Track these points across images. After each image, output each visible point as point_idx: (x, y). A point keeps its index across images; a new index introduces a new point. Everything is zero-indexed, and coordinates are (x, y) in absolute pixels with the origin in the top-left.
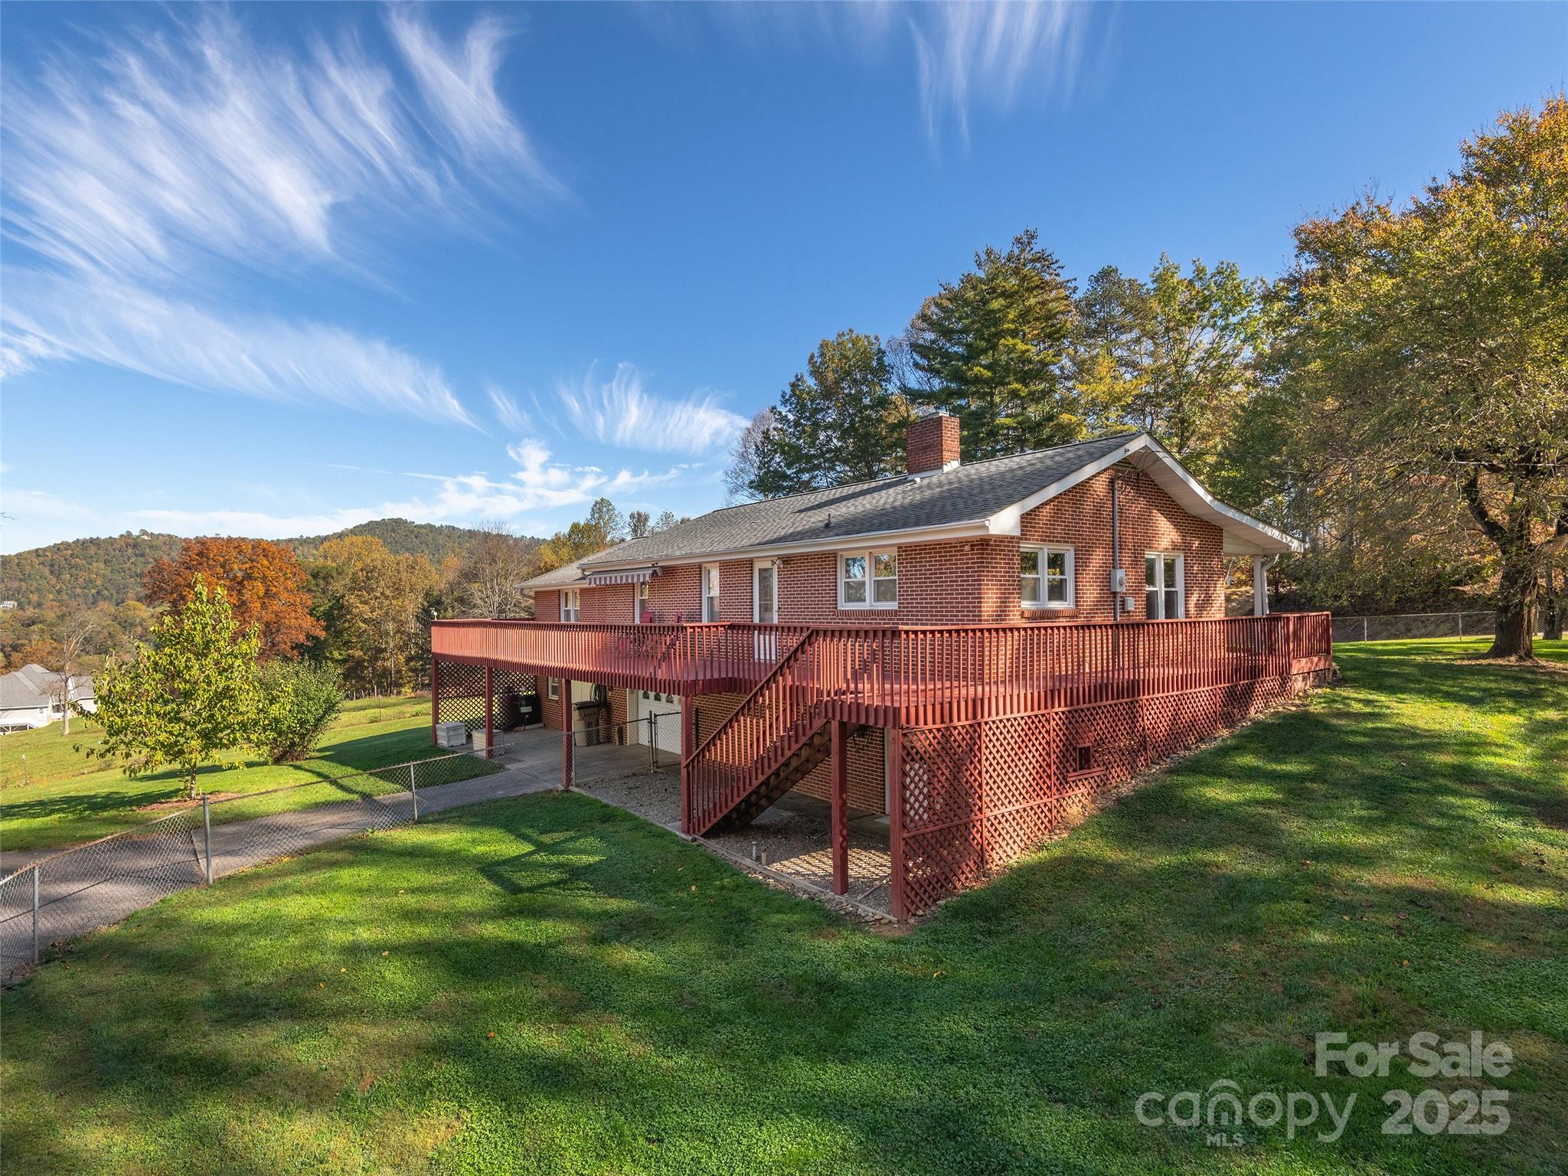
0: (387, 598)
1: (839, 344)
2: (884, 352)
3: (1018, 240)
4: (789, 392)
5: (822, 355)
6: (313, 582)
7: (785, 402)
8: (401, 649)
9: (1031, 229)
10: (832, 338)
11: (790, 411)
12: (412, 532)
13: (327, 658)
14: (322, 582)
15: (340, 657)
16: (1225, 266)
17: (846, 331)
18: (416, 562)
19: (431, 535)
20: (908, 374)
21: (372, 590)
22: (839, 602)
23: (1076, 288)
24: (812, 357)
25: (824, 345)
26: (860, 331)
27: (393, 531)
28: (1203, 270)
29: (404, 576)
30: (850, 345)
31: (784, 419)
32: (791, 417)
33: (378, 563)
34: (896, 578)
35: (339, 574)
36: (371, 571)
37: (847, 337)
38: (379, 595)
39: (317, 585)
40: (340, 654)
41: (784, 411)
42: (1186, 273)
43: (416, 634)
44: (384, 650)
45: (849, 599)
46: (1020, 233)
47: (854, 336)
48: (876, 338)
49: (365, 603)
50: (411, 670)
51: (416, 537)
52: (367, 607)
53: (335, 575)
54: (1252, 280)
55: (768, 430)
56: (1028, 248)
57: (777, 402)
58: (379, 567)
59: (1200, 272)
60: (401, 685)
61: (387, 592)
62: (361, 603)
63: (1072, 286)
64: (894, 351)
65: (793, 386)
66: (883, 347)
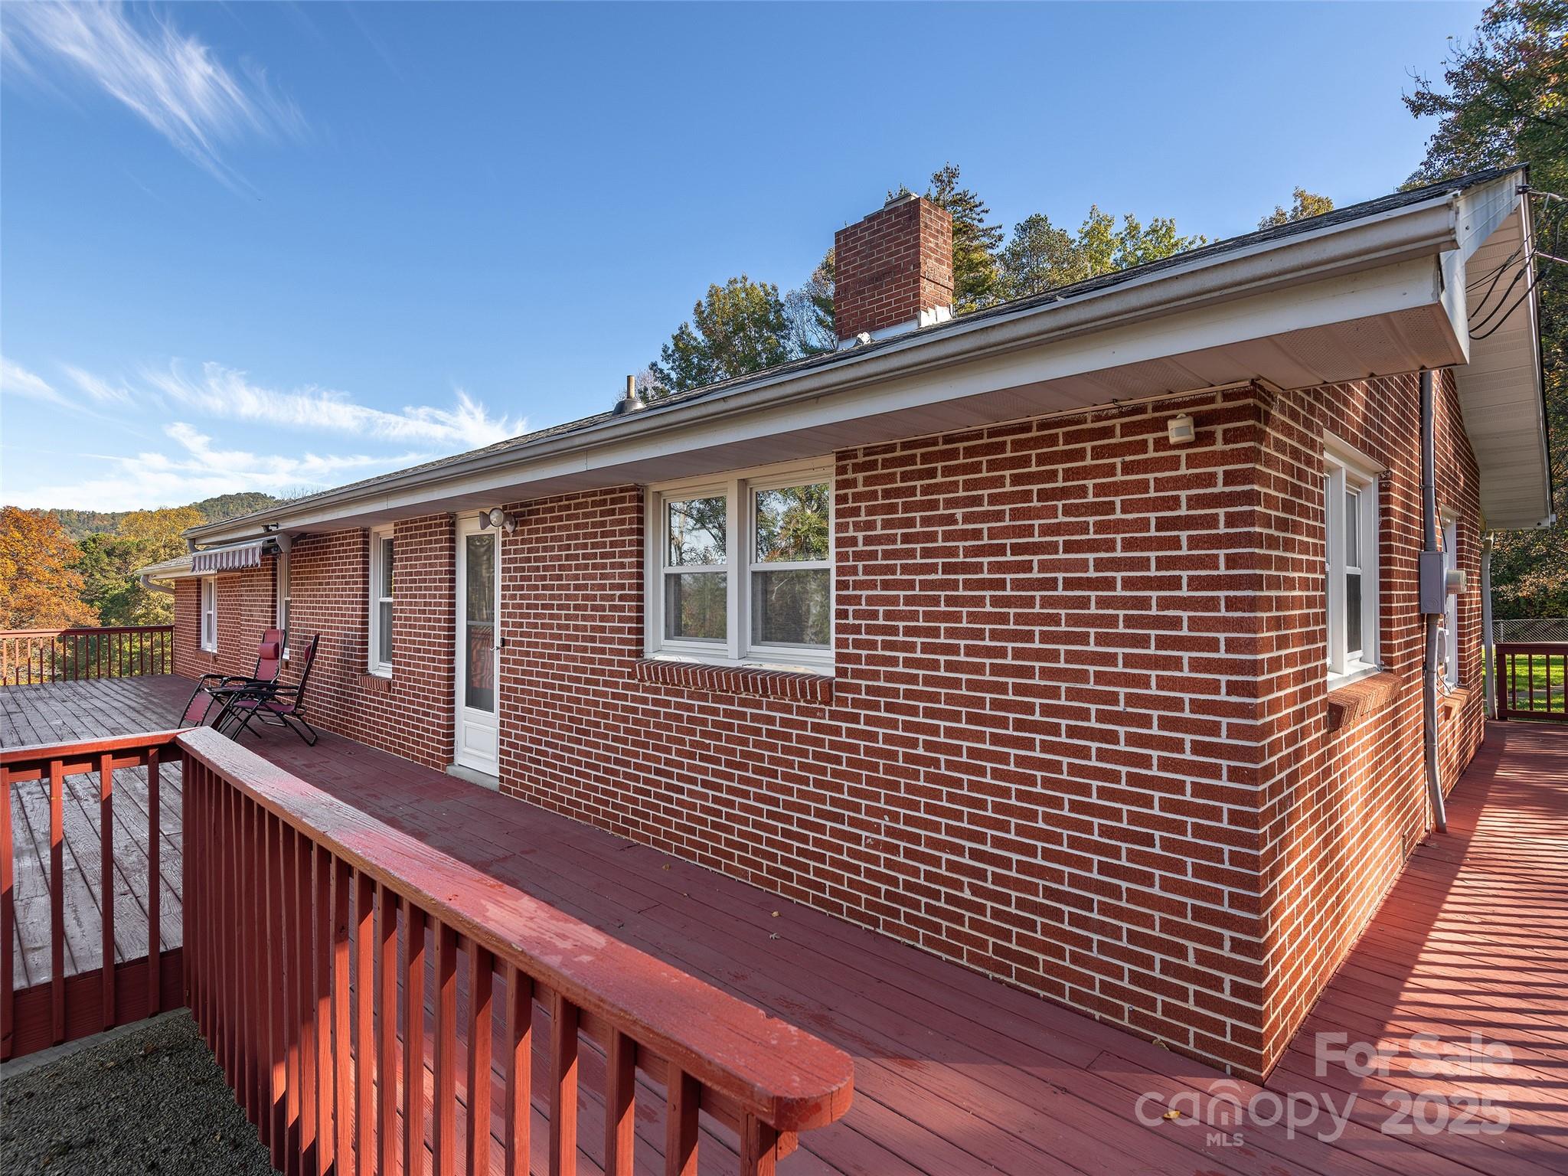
1: (730, 292)
2: (782, 305)
3: (938, 178)
4: (672, 347)
5: (711, 305)
7: (667, 357)
9: (952, 166)
10: (722, 284)
11: (672, 368)
16: (1160, 224)
17: (739, 278)
20: (809, 334)
22: (649, 637)
23: (1000, 238)
24: (699, 305)
25: (713, 293)
26: (755, 279)
28: (1136, 228)
30: (743, 295)
31: (666, 378)
32: (674, 375)
34: (830, 563)
35: (140, 551)
37: (739, 285)
41: (665, 366)
42: (1119, 227)
45: (677, 629)
46: (939, 169)
47: (748, 285)
48: (774, 289)
54: (1190, 239)
55: (646, 389)
56: (948, 189)
57: (657, 357)
59: (1133, 230)
63: (997, 234)
64: (794, 306)
65: (677, 339)
66: (782, 299)
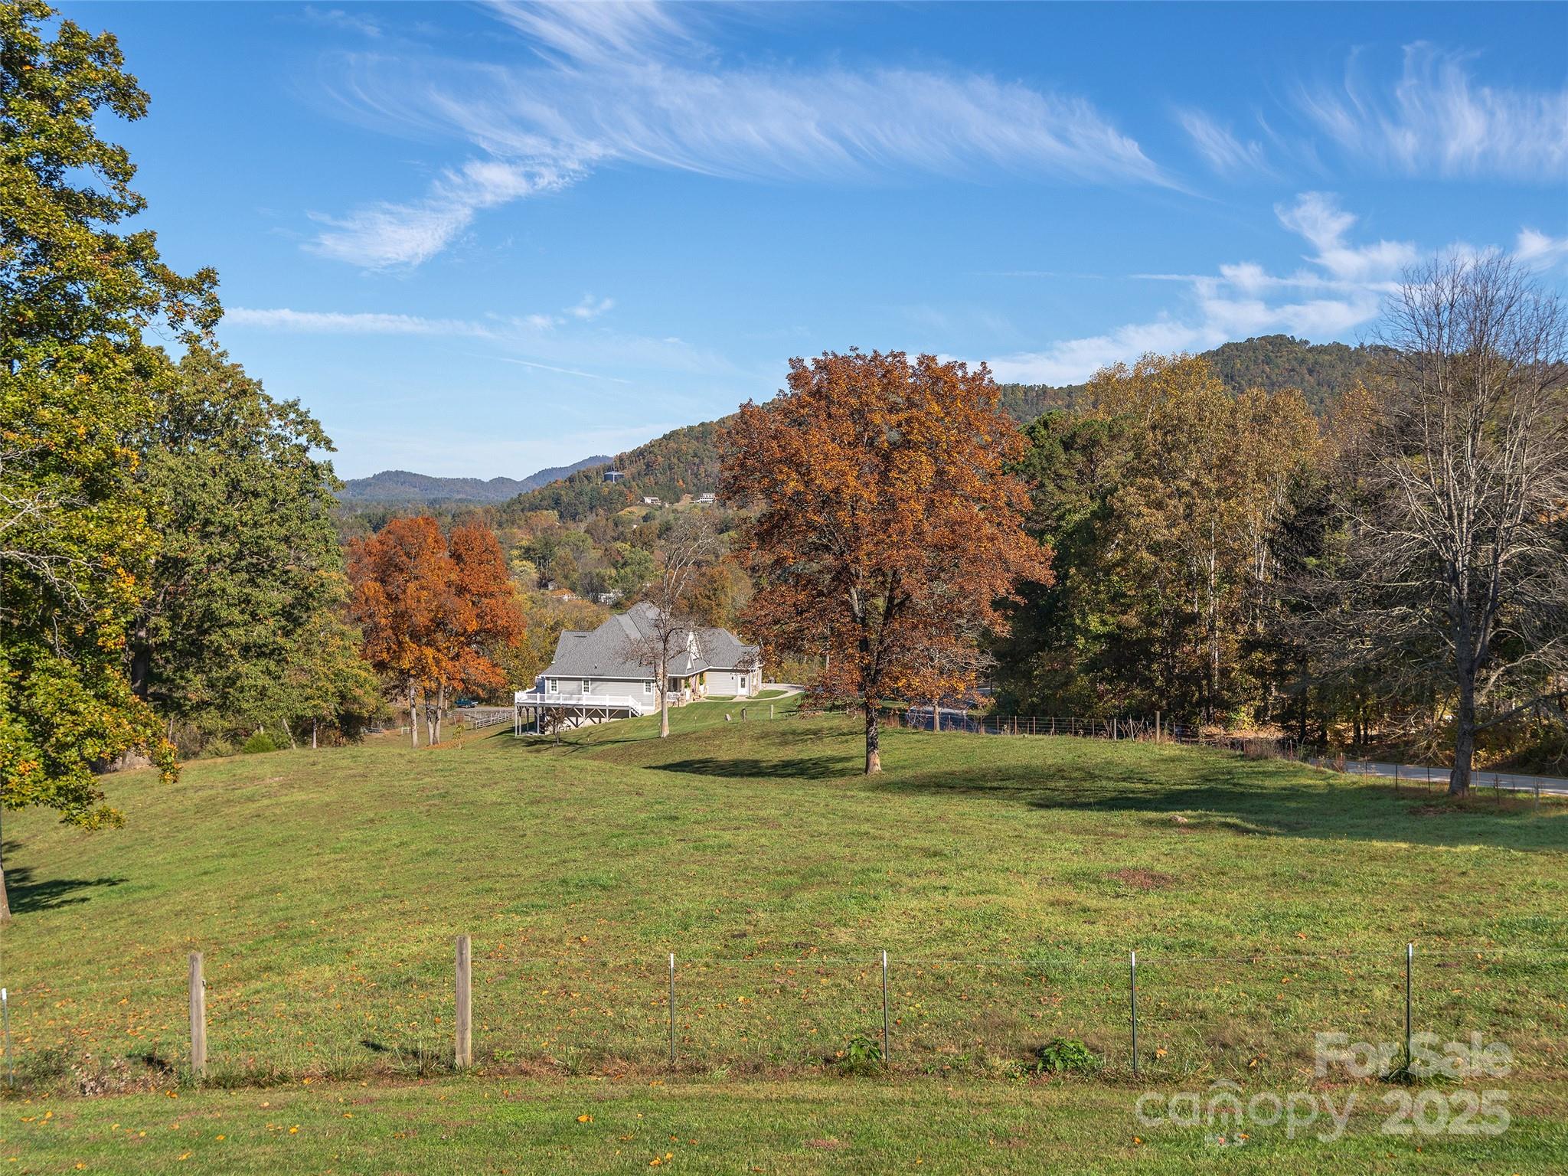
0: (1205, 493)
6: (1063, 457)
8: (1233, 619)
12: (1303, 361)
13: (1076, 629)
14: (1079, 458)
15: (1102, 630)
18: (1274, 407)
19: (1340, 367)
21: (1175, 475)
27: (1268, 361)
29: (1247, 439)
33: (1189, 412)
36: (1175, 428)
38: (1185, 485)
39: (1070, 464)
40: (1104, 623)
43: (1268, 588)
44: (1193, 619)
49: (1159, 505)
50: (1251, 670)
51: (1311, 372)
52: (1160, 515)
53: (1105, 440)
58: (1192, 419)
60: (1228, 706)
61: (1206, 481)
62: (1148, 505)
